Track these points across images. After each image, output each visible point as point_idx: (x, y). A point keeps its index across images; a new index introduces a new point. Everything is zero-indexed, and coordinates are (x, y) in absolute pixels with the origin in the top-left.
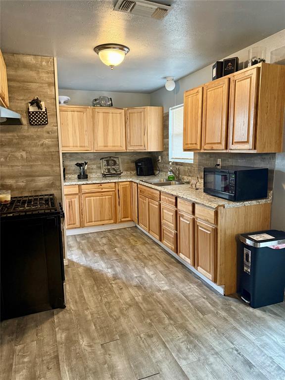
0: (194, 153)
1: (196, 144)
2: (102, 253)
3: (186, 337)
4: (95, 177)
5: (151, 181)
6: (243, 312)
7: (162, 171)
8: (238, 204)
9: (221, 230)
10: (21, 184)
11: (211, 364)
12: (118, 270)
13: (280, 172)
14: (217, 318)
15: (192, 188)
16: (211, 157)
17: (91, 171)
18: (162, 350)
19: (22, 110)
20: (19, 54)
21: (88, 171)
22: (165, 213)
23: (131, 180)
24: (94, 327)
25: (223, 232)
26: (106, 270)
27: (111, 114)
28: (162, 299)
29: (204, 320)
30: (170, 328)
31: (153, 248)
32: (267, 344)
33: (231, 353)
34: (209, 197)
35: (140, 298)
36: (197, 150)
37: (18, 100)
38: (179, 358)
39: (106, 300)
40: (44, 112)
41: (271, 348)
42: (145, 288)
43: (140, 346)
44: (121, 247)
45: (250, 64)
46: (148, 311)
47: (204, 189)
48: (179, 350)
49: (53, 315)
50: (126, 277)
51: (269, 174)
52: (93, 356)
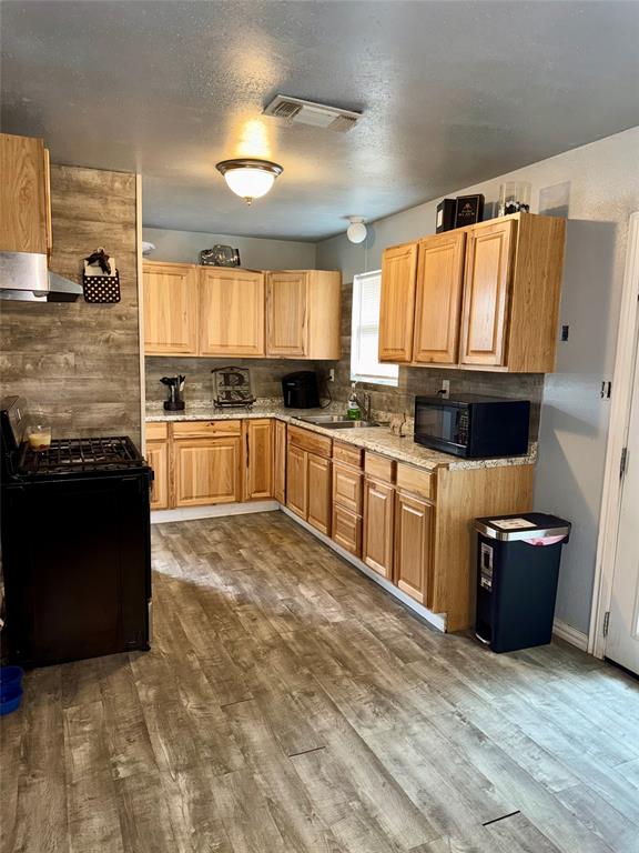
0: (400, 368)
1: (402, 350)
2: (215, 559)
3: (373, 696)
4: (199, 407)
5: (313, 418)
6: (478, 659)
7: (336, 400)
8: (474, 464)
9: (441, 511)
10: (64, 415)
11: (414, 735)
12: (247, 587)
13: (550, 408)
14: (431, 667)
15: (393, 433)
16: (430, 376)
17: (190, 394)
18: (330, 714)
19: (71, 272)
20: (72, 166)
21: (185, 394)
22: (341, 481)
23: (273, 415)
24: (206, 681)
25: (445, 514)
26: (223, 588)
27: (236, 282)
28: (331, 636)
29: (407, 670)
30: (345, 682)
31: (315, 551)
32: (513, 707)
33: (450, 719)
34: (422, 450)
35: (290, 634)
36: (405, 361)
37: (64, 252)
38: (360, 726)
39: (226, 637)
40: (113, 278)
41: (519, 713)
42: (299, 618)
43: (291, 709)
44: (251, 548)
45: (503, 211)
46: (306, 655)
47: (415, 436)
48: (361, 715)
49: (127, 660)
50: (263, 601)
51: (532, 413)
52: (208, 723)
